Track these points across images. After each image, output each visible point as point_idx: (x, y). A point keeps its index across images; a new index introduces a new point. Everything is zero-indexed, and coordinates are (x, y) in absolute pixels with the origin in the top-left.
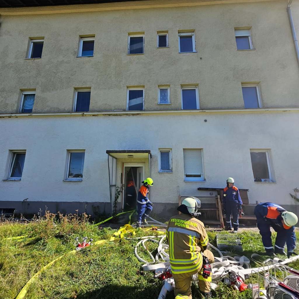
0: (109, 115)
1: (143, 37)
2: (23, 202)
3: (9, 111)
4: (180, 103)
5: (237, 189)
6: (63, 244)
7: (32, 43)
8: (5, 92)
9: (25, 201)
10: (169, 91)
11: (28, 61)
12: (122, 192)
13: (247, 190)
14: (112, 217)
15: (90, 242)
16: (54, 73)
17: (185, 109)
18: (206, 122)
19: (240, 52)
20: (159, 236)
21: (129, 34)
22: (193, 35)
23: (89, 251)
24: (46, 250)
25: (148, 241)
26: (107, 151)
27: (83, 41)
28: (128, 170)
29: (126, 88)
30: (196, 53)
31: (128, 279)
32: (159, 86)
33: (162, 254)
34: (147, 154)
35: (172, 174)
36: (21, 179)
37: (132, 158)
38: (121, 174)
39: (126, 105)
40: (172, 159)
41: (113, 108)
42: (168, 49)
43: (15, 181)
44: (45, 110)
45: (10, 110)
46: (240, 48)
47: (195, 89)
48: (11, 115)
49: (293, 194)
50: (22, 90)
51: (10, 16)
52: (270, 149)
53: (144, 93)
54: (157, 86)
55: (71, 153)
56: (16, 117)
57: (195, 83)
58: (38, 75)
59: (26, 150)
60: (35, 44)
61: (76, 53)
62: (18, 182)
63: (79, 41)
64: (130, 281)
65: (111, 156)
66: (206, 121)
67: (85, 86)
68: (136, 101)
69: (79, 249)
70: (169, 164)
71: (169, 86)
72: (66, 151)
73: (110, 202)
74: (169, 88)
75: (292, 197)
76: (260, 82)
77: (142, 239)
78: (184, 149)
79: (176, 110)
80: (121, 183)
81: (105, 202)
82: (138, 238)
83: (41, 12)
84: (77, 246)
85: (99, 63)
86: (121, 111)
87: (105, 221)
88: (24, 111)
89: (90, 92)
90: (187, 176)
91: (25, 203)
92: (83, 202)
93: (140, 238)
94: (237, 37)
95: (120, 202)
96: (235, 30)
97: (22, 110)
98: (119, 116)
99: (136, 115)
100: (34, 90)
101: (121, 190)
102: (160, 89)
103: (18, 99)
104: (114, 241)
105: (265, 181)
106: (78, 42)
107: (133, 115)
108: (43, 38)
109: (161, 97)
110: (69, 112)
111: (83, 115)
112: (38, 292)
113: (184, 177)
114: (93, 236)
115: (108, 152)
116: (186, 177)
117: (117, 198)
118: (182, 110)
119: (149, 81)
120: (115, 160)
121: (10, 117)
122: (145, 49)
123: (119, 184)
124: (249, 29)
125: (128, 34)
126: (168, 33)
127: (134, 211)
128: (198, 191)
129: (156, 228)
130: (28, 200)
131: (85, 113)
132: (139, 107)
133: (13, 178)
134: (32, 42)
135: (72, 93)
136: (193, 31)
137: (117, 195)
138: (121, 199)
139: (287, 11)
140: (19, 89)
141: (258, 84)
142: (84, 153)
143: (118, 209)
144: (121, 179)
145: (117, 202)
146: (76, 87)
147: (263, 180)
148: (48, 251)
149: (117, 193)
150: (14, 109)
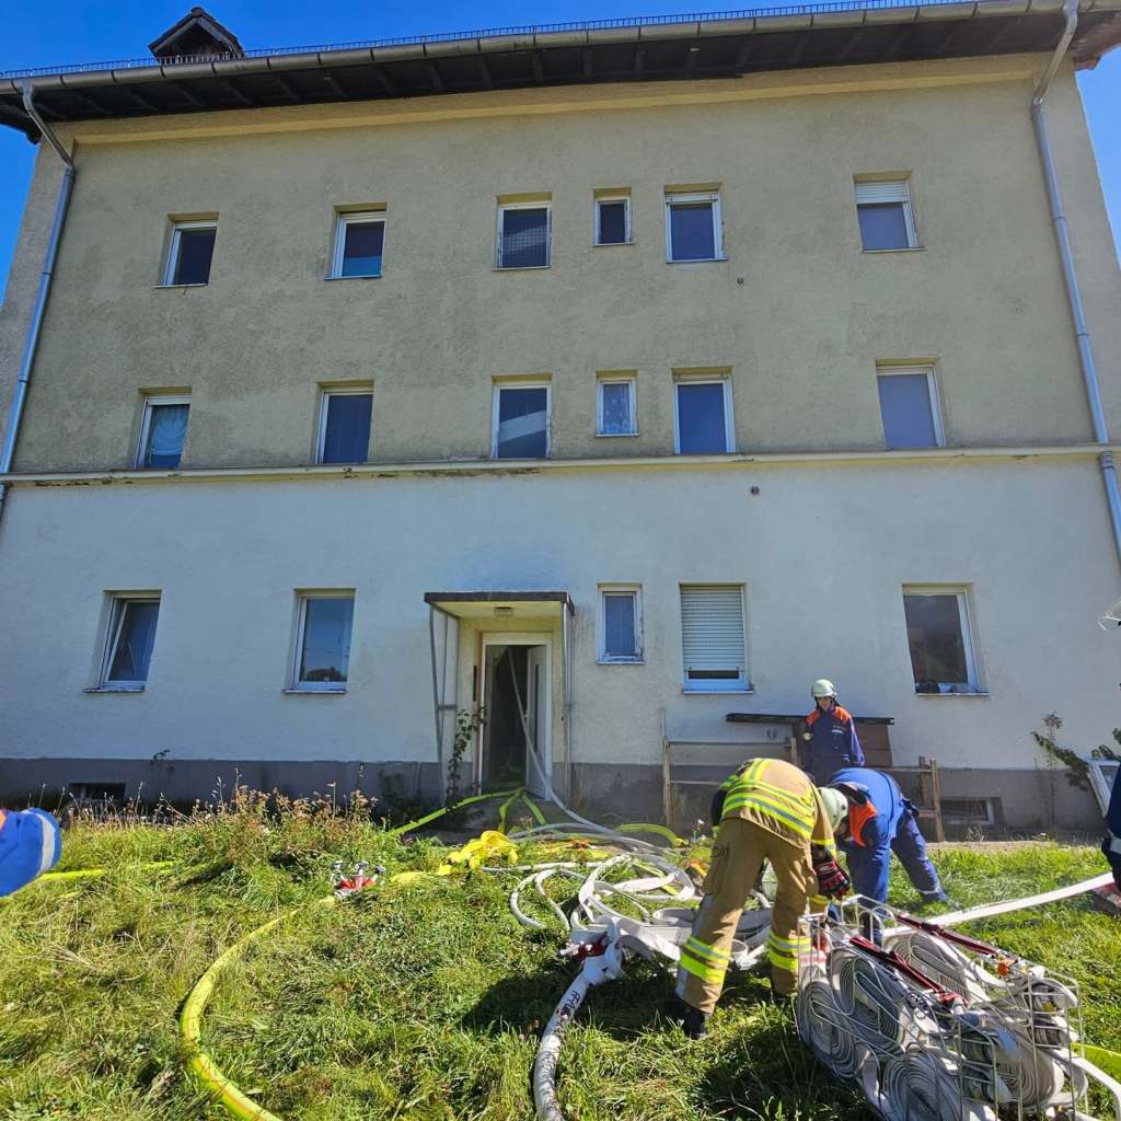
0: (435, 473)
1: (546, 209)
2: (152, 762)
3: (106, 462)
4: (670, 432)
5: (849, 716)
6: (295, 881)
7: (179, 235)
8: (90, 399)
9: (159, 758)
10: (632, 390)
11: (164, 294)
12: (477, 729)
13: (887, 721)
14: (442, 811)
15: (376, 876)
16: (253, 333)
17: (685, 451)
18: (758, 496)
19: (873, 258)
20: (589, 864)
21: (500, 201)
22: (715, 200)
23: (374, 899)
24: (245, 896)
25: (554, 876)
26: (427, 594)
27: (348, 225)
28: (498, 655)
29: (490, 382)
30: (726, 264)
31: (486, 961)
32: (599, 375)
33: (591, 908)
34: (557, 604)
35: (640, 668)
36: (143, 688)
37: (507, 616)
38: (472, 670)
39: (491, 439)
40: (642, 619)
41: (446, 451)
42: (631, 248)
43: (126, 692)
44: (222, 457)
45: (108, 460)
46: (871, 244)
47: (721, 385)
48: (111, 474)
49: (1044, 733)
50: (145, 393)
51: (107, 147)
52: (968, 586)
53: (549, 397)
54: (594, 375)
55: (308, 602)
56: (128, 483)
57: (719, 365)
58: (198, 344)
59: (160, 591)
60: (187, 236)
61: (323, 267)
62: (137, 696)
63: (335, 225)
64: (492, 964)
65: (441, 610)
66: (755, 491)
67: (354, 379)
68: (524, 426)
69: (345, 893)
70: (633, 637)
71: (634, 373)
72: (292, 594)
73: (436, 761)
74: (634, 382)
75: (1042, 744)
76: (939, 359)
77: (536, 872)
78: (681, 586)
79: (657, 455)
80: (474, 699)
81: (419, 761)
82: (521, 869)
83: (209, 130)
84: (338, 888)
85: (400, 300)
86: (474, 458)
87: (422, 821)
88: (154, 462)
89: (372, 396)
90: (693, 675)
91: (161, 767)
92: (350, 762)
93: (528, 867)
94: (860, 207)
95: (469, 760)
96: (856, 182)
97: (147, 458)
98: (468, 478)
99: (523, 473)
100: (187, 390)
101: (475, 725)
102: (605, 386)
103: (134, 423)
104: (450, 877)
105: (951, 691)
106: (329, 230)
107: (514, 472)
108: (214, 217)
109: (607, 413)
110: (301, 466)
111: (348, 474)
112: (243, 988)
113: (682, 678)
114: (384, 861)
115: (431, 598)
116: (690, 677)
117: (459, 748)
118: (674, 455)
119: (566, 359)
120: (452, 622)
121: (107, 482)
122: (552, 250)
123: (467, 704)
124: (904, 177)
125: (495, 199)
126: (629, 194)
127: (517, 793)
128: (729, 723)
129: (585, 842)
130: (168, 757)
131: (354, 469)
132: (534, 447)
133: (119, 684)
134: (179, 230)
135: (313, 402)
136: (715, 188)
137: (462, 737)
138: (474, 753)
139: (1032, 119)
140: (136, 388)
141: (934, 364)
142: (352, 601)
143: (463, 784)
144: (472, 686)
145: (458, 760)
146: (325, 379)
147: (942, 687)
148: (253, 899)
149: (460, 731)
150: (119, 455)
